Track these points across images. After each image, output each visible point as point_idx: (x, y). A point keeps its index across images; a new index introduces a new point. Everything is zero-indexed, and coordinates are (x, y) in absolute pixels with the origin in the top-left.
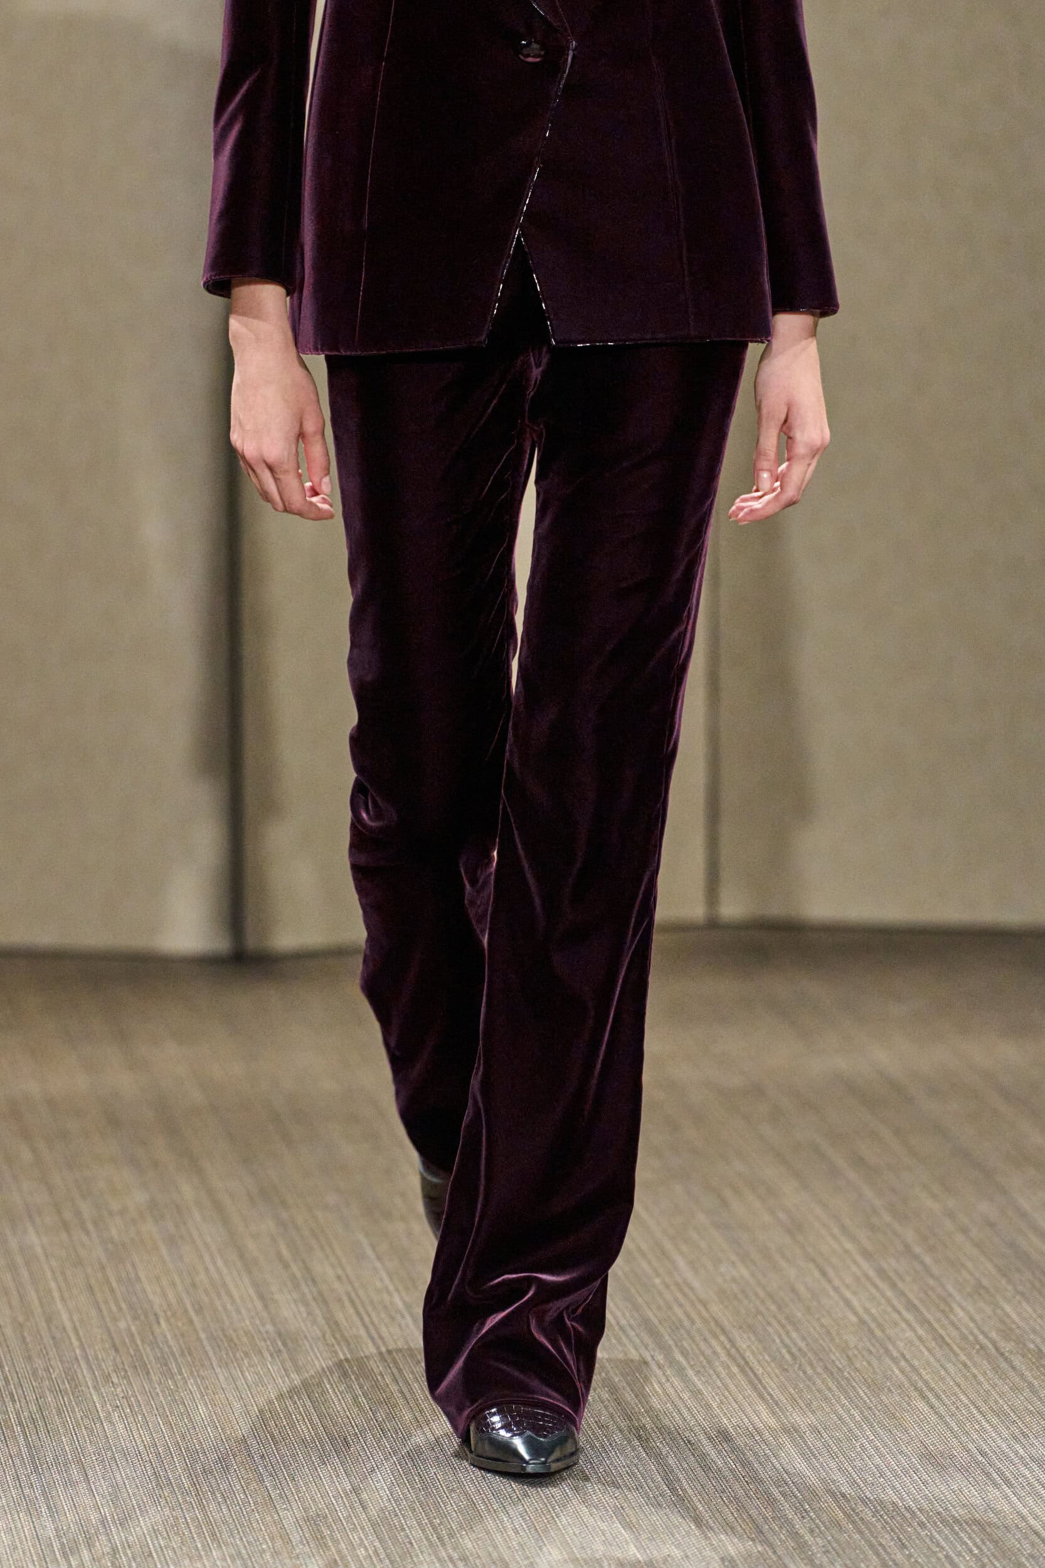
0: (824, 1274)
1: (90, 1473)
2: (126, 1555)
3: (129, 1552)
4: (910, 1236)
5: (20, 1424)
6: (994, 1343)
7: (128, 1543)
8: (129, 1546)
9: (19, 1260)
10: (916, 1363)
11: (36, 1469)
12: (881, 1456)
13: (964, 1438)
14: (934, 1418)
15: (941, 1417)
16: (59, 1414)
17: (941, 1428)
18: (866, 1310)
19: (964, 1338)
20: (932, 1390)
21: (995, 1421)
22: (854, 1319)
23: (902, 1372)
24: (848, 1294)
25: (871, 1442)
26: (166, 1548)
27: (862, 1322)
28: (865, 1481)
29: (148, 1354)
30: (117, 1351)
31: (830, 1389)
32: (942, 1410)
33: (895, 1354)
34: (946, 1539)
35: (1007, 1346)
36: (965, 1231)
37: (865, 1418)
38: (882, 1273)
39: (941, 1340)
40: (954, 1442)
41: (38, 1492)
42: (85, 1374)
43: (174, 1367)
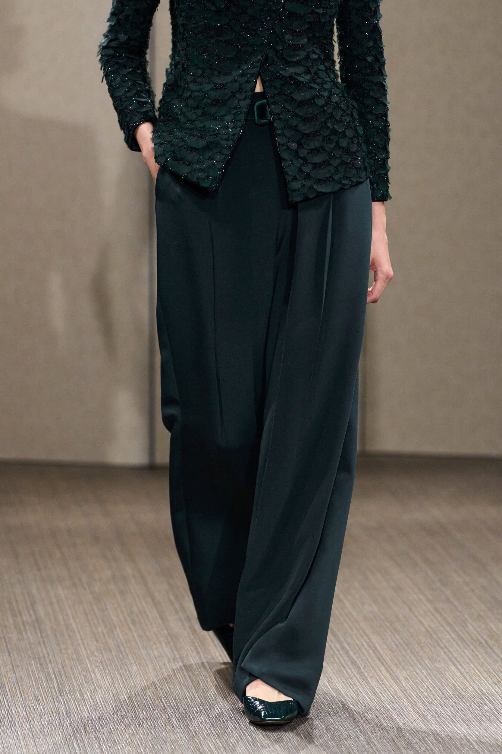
0: (410, 609)
1: (85, 696)
4: (449, 593)
5: (54, 673)
6: (486, 641)
9: (54, 601)
10: (451, 649)
11: (61, 693)
12: (436, 690)
13: (472, 684)
14: (458, 674)
15: (462, 673)
16: (71, 669)
17: (462, 678)
18: (430, 626)
19: (472, 638)
20: (458, 661)
21: (486, 675)
22: (424, 630)
23: (445, 653)
24: (421, 619)
25: (431, 684)
27: (428, 631)
29: (111, 643)
30: (97, 641)
31: (413, 661)
32: (462, 670)
33: (442, 645)
36: (473, 591)
37: (429, 674)
38: (437, 610)
39: (462, 639)
40: (468, 685)
41: (62, 704)
42: (83, 652)
43: (122, 649)
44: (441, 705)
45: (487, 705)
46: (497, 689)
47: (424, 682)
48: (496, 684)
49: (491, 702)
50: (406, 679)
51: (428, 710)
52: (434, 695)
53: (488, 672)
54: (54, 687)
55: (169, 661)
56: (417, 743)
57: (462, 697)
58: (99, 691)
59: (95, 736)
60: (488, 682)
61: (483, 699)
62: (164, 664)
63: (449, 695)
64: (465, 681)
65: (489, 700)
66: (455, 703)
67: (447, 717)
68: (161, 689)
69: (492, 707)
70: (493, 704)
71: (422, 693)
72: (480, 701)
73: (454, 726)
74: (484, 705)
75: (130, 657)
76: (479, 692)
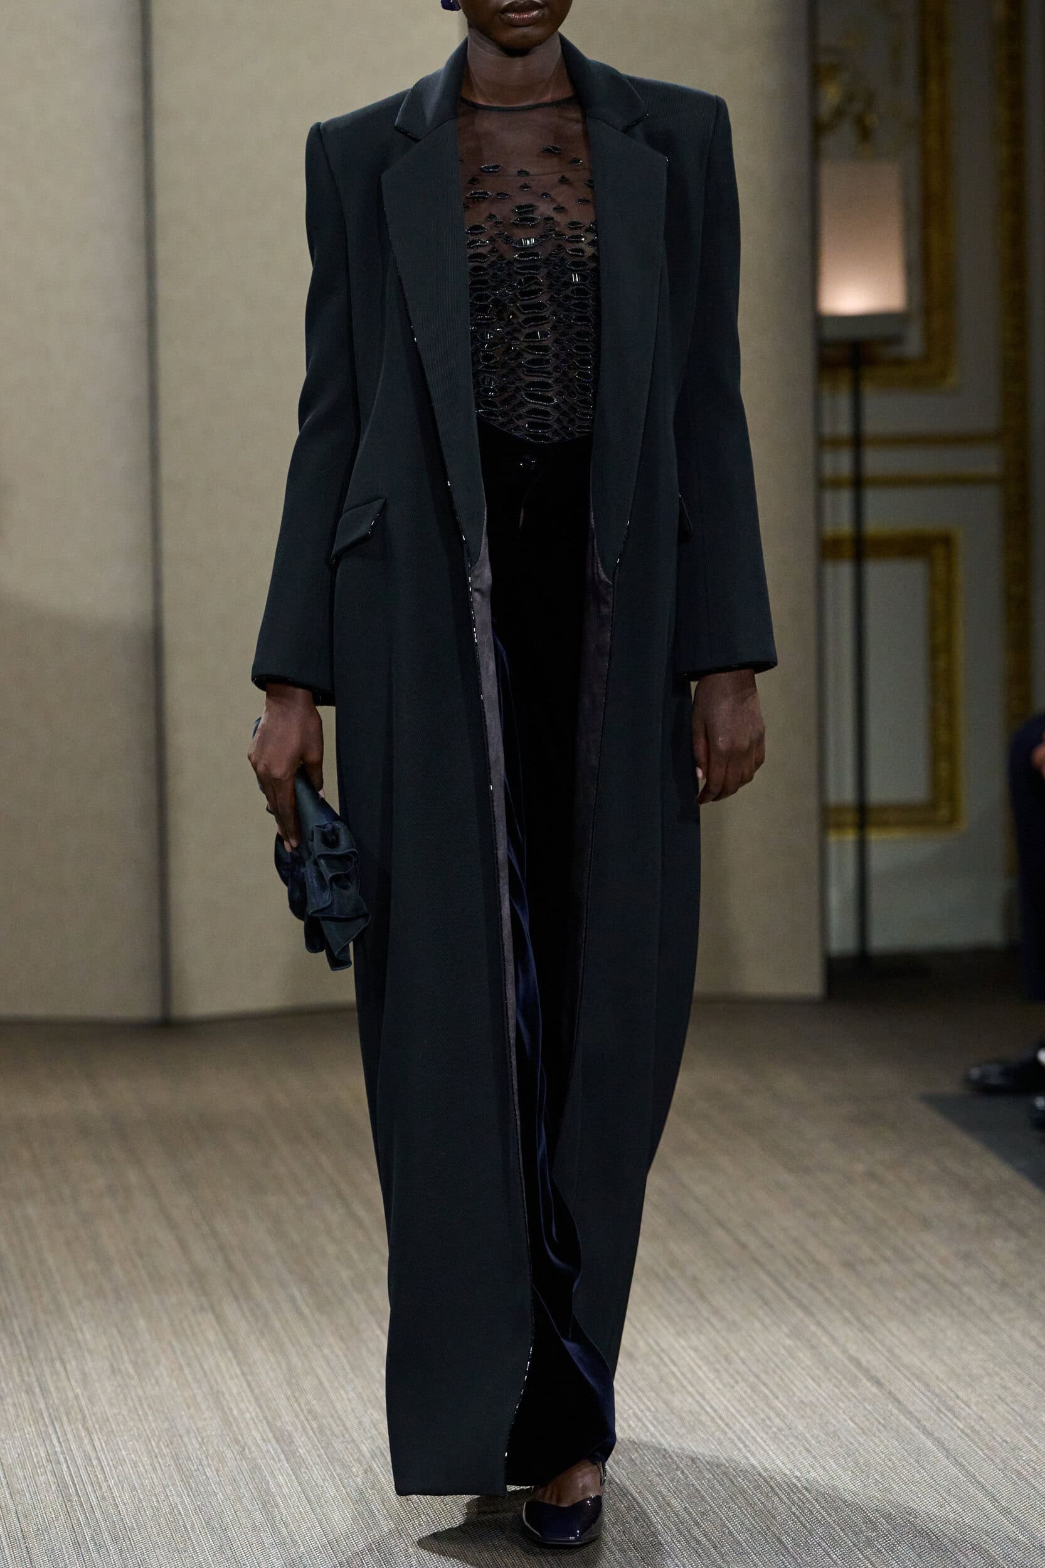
1: (68, 1366)
2: (92, 1420)
5: (22, 1333)
9: (21, 1224)
11: (32, 1363)
16: (48, 1326)
21: (666, 1323)
26: (118, 1415)
29: (106, 1286)
30: (86, 1284)
35: (672, 1272)
41: (34, 1379)
42: (64, 1299)
43: (123, 1293)
45: (666, 1365)
46: (683, 1343)
48: (680, 1335)
49: (673, 1362)
53: (668, 1317)
54: (21, 1354)
55: (194, 1311)
59: (83, 1426)
60: (669, 1331)
61: (661, 1359)
62: (186, 1317)
65: (670, 1359)
68: (182, 1353)
69: (674, 1369)
70: (676, 1365)
72: (656, 1361)
74: (662, 1367)
75: (136, 1306)
76: (657, 1348)
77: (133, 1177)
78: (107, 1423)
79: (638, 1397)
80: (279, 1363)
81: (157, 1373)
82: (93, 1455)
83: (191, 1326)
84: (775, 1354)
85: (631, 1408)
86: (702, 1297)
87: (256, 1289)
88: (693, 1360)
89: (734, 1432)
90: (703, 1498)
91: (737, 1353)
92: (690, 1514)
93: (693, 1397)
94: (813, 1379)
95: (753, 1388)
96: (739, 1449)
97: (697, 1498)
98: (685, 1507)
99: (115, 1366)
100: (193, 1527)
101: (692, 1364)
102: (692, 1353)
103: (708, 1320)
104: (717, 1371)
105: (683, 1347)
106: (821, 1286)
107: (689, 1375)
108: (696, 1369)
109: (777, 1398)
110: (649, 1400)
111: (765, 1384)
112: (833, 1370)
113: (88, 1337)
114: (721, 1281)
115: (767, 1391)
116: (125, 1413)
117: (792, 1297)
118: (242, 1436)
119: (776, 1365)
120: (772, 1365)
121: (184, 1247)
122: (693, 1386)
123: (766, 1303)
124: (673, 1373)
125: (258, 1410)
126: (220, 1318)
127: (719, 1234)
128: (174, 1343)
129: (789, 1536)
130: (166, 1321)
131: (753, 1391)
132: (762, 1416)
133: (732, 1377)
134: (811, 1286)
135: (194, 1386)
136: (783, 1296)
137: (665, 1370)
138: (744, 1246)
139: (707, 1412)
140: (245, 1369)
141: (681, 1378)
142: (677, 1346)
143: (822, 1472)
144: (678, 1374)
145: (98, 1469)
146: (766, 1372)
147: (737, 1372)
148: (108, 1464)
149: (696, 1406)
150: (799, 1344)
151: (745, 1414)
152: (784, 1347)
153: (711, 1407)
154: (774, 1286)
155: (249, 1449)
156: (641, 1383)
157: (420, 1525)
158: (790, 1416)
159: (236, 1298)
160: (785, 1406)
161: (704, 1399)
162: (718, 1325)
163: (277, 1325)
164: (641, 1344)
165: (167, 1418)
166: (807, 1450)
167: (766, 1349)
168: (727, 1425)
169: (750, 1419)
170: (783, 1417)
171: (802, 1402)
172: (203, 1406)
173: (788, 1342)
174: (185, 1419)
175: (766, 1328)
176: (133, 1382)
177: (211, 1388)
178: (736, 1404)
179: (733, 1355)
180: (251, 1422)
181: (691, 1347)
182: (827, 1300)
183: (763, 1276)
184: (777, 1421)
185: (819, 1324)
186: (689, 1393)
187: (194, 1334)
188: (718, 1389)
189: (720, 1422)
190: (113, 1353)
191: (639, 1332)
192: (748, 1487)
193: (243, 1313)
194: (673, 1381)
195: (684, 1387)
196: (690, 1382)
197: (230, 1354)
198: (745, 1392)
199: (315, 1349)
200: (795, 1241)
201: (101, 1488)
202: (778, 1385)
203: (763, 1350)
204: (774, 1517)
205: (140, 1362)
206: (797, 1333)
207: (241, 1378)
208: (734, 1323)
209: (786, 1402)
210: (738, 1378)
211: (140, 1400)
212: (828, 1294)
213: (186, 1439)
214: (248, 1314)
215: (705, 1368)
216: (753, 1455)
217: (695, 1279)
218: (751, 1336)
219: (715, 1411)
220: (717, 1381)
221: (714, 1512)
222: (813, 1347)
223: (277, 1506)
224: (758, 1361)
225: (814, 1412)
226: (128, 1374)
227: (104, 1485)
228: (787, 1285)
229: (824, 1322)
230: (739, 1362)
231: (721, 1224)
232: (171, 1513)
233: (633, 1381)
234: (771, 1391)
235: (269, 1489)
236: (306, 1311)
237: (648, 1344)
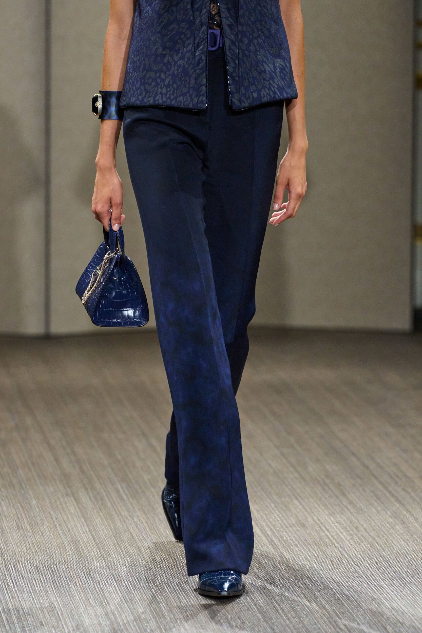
0: (261, 454)
3: (7, 553)
4: (292, 440)
6: (323, 480)
7: (7, 550)
8: (7, 551)
10: (294, 486)
12: (282, 520)
13: (312, 514)
14: (300, 507)
15: (303, 507)
17: (303, 510)
18: (277, 467)
19: (312, 477)
20: (300, 497)
21: (323, 508)
22: (272, 470)
23: (290, 489)
24: (270, 461)
25: (278, 515)
26: (21, 552)
27: (275, 471)
28: (276, 530)
29: (15, 481)
30: (3, 479)
32: (304, 504)
33: (287, 483)
34: (305, 550)
35: (327, 481)
36: (312, 438)
37: (276, 507)
38: (283, 454)
39: (303, 479)
40: (308, 516)
43: (24, 485)
44: (286, 532)
45: (324, 532)
46: (332, 519)
47: (273, 513)
48: (331, 515)
49: (327, 530)
50: (257, 511)
51: (276, 536)
52: (280, 524)
53: (325, 505)
55: (63, 496)
56: (266, 563)
57: (303, 525)
58: (5, 521)
60: (325, 513)
61: (320, 528)
62: (59, 499)
63: (293, 524)
64: (306, 513)
65: (326, 528)
66: (298, 530)
67: (291, 542)
68: (56, 519)
69: (328, 534)
70: (329, 531)
71: (271, 522)
72: (318, 529)
73: (297, 549)
74: (321, 532)
75: (30, 492)
76: (318, 522)
77: (29, 421)
78: (15, 556)
79: (307, 547)
80: (109, 525)
81: (42, 529)
82: (7, 573)
83: (61, 504)
84: (383, 526)
85: (304, 554)
86: (344, 494)
87: (98, 485)
88: (339, 530)
89: (360, 569)
90: (343, 604)
91: (362, 526)
92: (336, 613)
93: (338, 549)
94: (404, 541)
95: (371, 545)
96: (364, 579)
97: (340, 604)
98: (334, 609)
99: (19, 524)
100: (62, 614)
101: (338, 531)
102: (336, 524)
103: (346, 507)
104: (351, 535)
105: (332, 522)
106: (409, 490)
107: (336, 537)
108: (340, 534)
109: (384, 551)
110: (314, 551)
111: (377, 543)
112: (415, 536)
113: (5, 508)
114: (354, 485)
115: (379, 547)
116: (25, 551)
117: (393, 495)
118: (89, 565)
119: (384, 532)
120: (382, 532)
121: (57, 460)
122: (338, 543)
123: (378, 498)
124: (327, 536)
125: (98, 551)
126: (77, 500)
127: (354, 460)
128: (52, 513)
129: (391, 626)
130: (47, 500)
131: (371, 547)
132: (376, 560)
133: (360, 539)
134: (404, 489)
135: (63, 537)
136: (388, 495)
137: (322, 534)
138: (367, 467)
139: (345, 557)
140: (91, 528)
141: (332, 539)
142: (329, 521)
143: (409, 592)
144: (330, 536)
145: (9, 581)
146: (379, 537)
147: (362, 536)
148: (15, 578)
149: (340, 554)
150: (397, 521)
151: (367, 559)
152: (388, 523)
153: (348, 555)
154: (384, 490)
155: (93, 573)
156: (310, 541)
157: (188, 616)
158: (391, 561)
159: (86, 489)
160: (388, 555)
161: (344, 550)
162: (352, 510)
163: (109, 505)
164: (310, 519)
165: (48, 554)
166: (401, 580)
167: (379, 524)
168: (357, 565)
169: (369, 562)
170: (387, 561)
171: (399, 553)
172: (68, 548)
173: (391, 520)
174: (58, 555)
175: (378, 512)
176: (29, 534)
177: (72, 539)
178: (362, 553)
179: (361, 526)
180: (94, 558)
181: (337, 522)
182: (412, 497)
183: (376, 483)
184: (384, 563)
185: (407, 510)
186: (336, 547)
187: (63, 509)
188: (352, 545)
189: (353, 563)
190: (18, 517)
191: (309, 513)
192: (368, 599)
193: (90, 498)
194: (327, 540)
195: (333, 544)
196: (336, 541)
197: (83, 520)
198: (367, 547)
199: (129, 518)
200: (395, 465)
201: (11, 591)
202: (385, 543)
203: (377, 525)
204: (383, 616)
205: (33, 523)
206: (395, 516)
207: (89, 533)
208: (361, 509)
209: (389, 553)
210: (363, 540)
211: (33, 544)
212: (412, 494)
213: (58, 566)
214: (93, 498)
215: (344, 533)
216: (371, 581)
217: (339, 484)
218: (370, 517)
219: (350, 557)
220: (351, 541)
221: (349, 612)
222: (404, 523)
223: (108, 603)
224: (374, 530)
225: (405, 559)
226: (26, 529)
227: (13, 590)
228: (390, 489)
229: (410, 509)
230: (364, 531)
231: (354, 454)
232: (50, 606)
233: (305, 540)
234: (381, 547)
235: (104, 595)
236: (125, 497)
237: (313, 518)
